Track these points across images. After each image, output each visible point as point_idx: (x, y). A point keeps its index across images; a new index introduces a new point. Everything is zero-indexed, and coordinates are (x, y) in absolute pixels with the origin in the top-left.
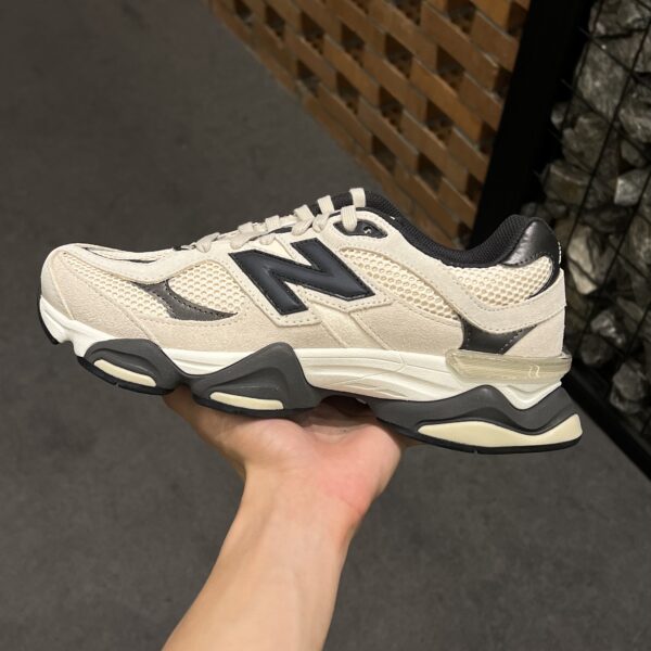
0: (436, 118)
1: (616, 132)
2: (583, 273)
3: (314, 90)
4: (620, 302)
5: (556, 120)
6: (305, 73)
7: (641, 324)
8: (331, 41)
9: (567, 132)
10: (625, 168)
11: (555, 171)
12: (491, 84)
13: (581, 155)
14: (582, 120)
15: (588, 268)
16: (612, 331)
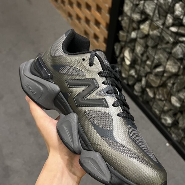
0: (97, 23)
1: (131, 20)
2: (128, 59)
3: (72, 19)
4: (136, 66)
5: (120, 19)
6: (70, 15)
7: (140, 70)
8: (75, 6)
9: (123, 22)
10: (134, 29)
11: (121, 33)
12: (107, 12)
13: (125, 27)
14: (125, 18)
15: (129, 58)
16: (134, 74)
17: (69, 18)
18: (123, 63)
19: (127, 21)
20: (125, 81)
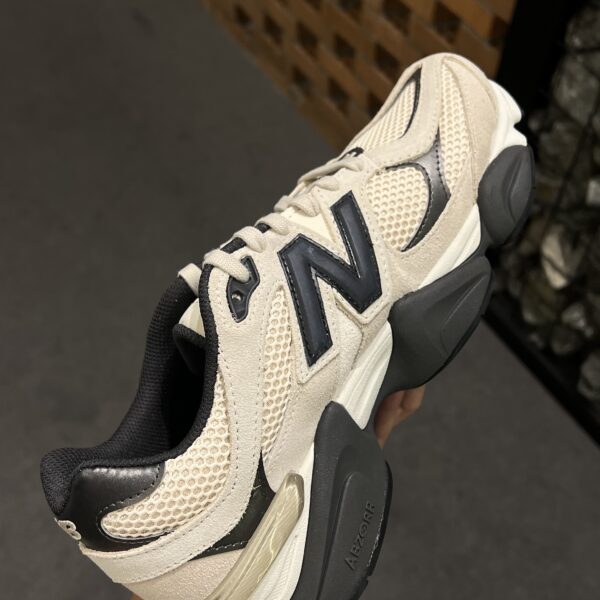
2: (556, 268)
3: (308, 93)
4: (591, 296)
5: (534, 125)
6: (299, 77)
8: (325, 49)
9: (544, 138)
10: (596, 173)
13: (555, 158)
14: (559, 127)
15: (560, 263)
16: (581, 324)
17: (295, 88)
18: (532, 275)
19: (568, 138)
20: (534, 338)
